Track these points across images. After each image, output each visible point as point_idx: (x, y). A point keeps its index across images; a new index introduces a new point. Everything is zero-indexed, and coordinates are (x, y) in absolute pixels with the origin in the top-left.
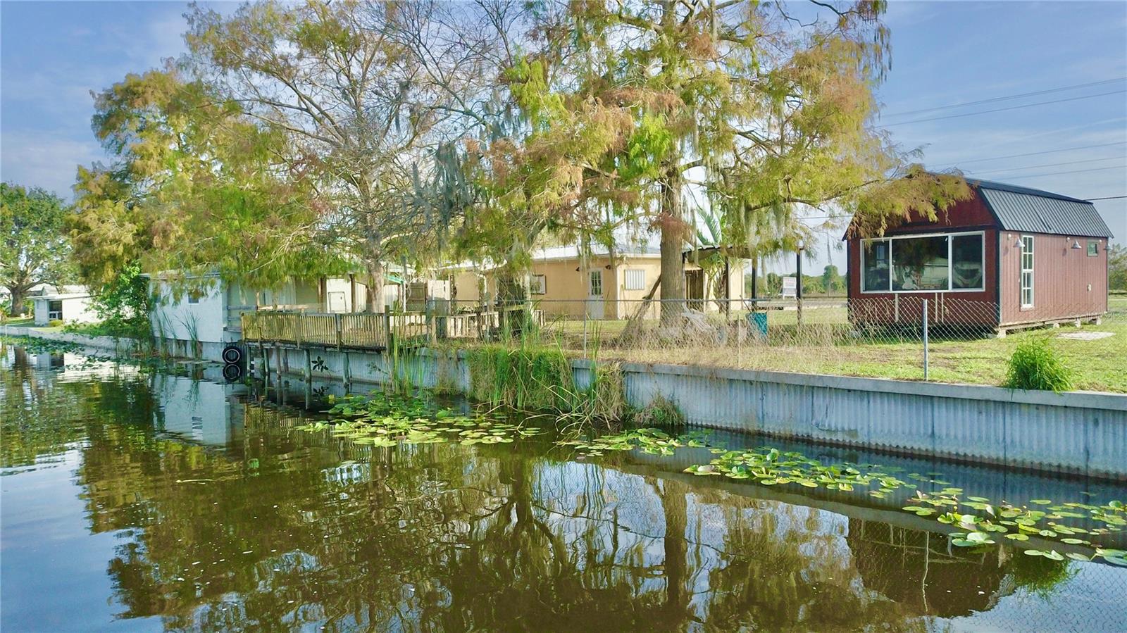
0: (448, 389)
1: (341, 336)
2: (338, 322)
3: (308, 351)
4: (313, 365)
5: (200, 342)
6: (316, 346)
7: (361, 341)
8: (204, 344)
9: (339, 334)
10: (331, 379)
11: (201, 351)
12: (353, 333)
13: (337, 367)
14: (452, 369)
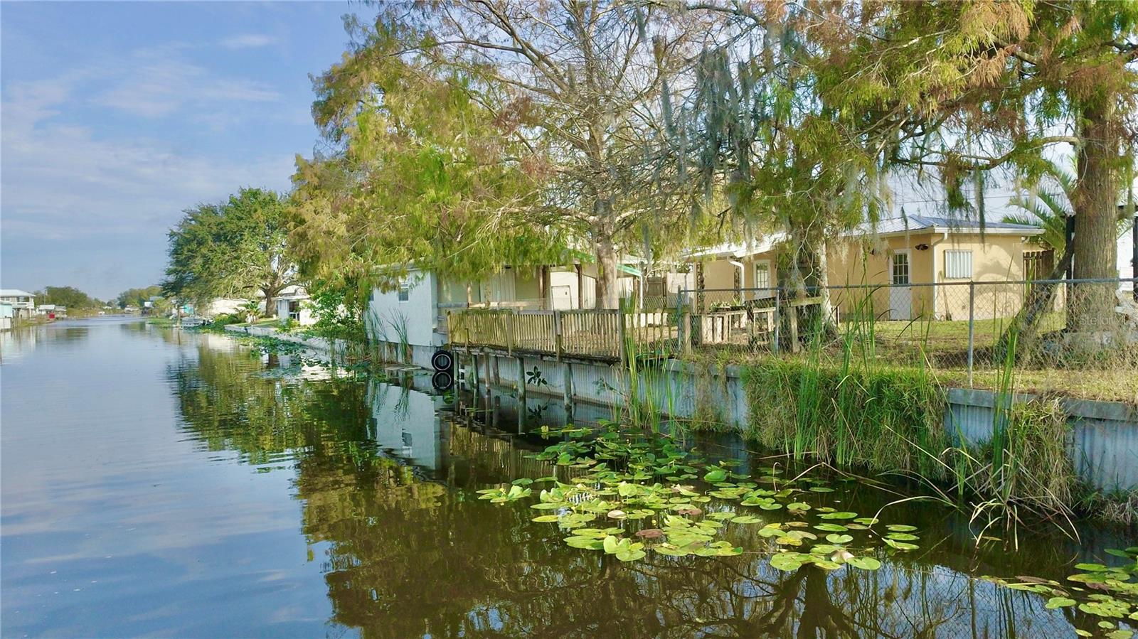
0: (711, 423)
1: (561, 341)
2: (558, 322)
3: (522, 360)
4: (528, 377)
5: (410, 345)
6: (531, 353)
7: (586, 347)
8: (414, 348)
9: (559, 338)
10: (551, 396)
11: (411, 356)
12: (577, 338)
13: (557, 381)
14: (719, 394)
